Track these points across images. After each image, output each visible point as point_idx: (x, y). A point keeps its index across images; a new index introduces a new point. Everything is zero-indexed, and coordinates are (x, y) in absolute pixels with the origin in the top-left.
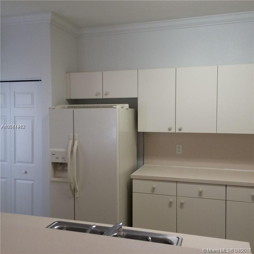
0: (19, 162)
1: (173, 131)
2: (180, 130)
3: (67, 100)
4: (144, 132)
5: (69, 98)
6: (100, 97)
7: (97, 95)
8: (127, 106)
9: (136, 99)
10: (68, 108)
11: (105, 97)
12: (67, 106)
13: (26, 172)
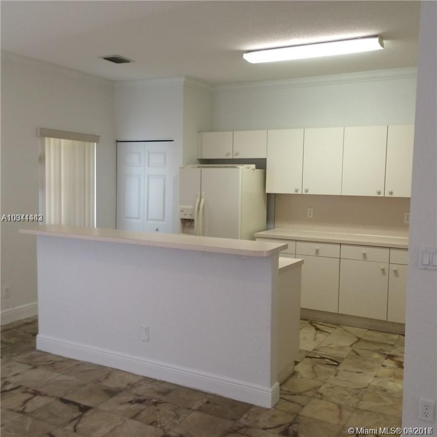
0: (151, 220)
1: (299, 192)
2: (307, 191)
3: (199, 160)
4: (275, 194)
5: (200, 158)
6: (230, 157)
7: (227, 155)
8: (253, 166)
9: (265, 160)
10: (198, 167)
11: (235, 157)
12: (197, 166)
13: (157, 230)
